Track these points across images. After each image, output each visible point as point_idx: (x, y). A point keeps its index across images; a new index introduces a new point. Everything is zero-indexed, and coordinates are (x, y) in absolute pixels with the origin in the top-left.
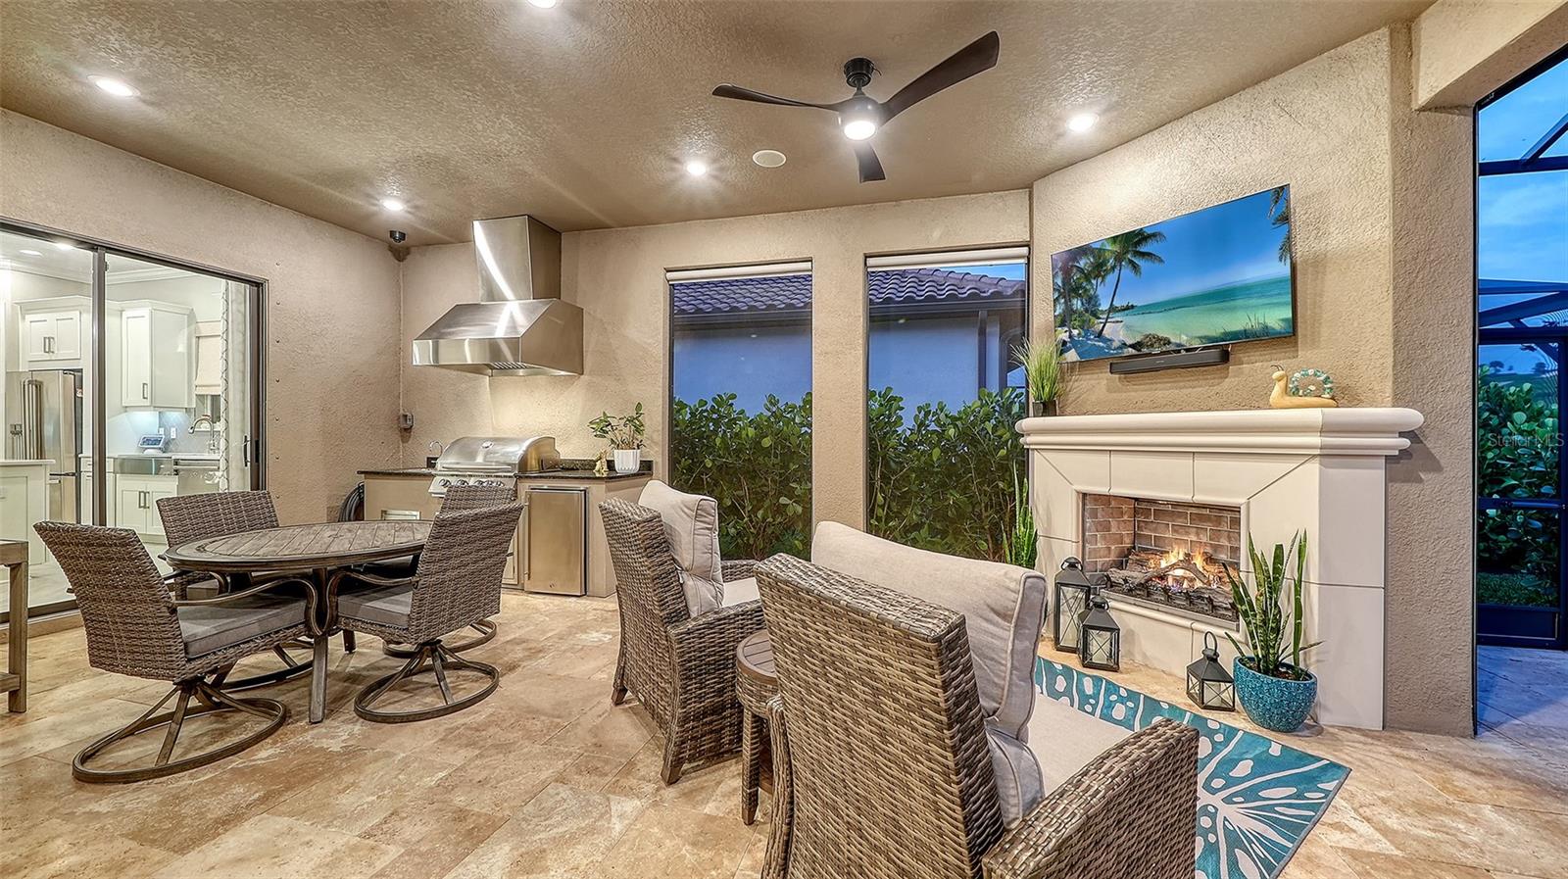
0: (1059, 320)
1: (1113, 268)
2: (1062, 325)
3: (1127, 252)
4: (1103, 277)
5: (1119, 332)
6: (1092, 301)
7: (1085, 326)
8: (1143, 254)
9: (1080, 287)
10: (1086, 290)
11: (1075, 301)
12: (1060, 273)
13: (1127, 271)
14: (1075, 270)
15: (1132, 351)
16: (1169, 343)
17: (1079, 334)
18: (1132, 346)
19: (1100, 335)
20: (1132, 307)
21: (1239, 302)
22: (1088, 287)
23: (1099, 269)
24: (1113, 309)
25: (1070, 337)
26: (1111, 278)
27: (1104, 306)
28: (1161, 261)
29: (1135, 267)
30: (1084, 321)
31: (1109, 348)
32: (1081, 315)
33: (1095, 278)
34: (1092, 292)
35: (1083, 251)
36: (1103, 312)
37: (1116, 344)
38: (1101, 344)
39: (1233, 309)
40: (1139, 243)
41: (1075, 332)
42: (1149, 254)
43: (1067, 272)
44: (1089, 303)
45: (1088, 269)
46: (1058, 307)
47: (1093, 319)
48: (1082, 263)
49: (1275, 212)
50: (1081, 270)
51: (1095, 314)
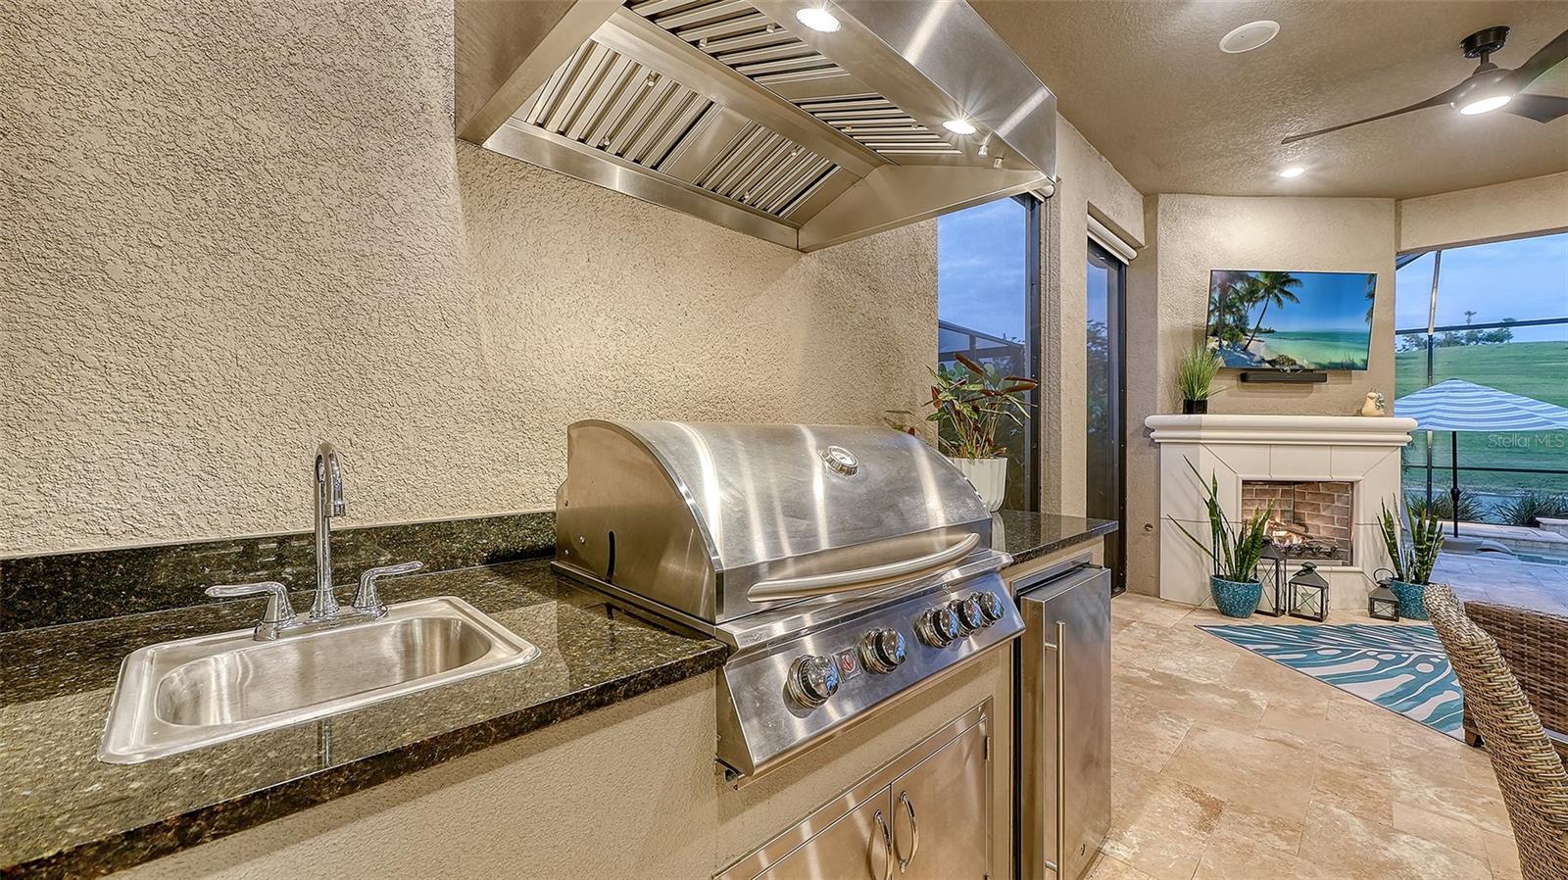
0: (1211, 330)
1: (1263, 297)
2: (1214, 334)
3: (1275, 288)
4: (1254, 302)
5: (1261, 349)
6: (1242, 320)
7: (1233, 338)
8: (1286, 293)
9: (1234, 306)
10: (1238, 310)
11: (1228, 317)
12: (1218, 289)
13: (1272, 302)
14: (1231, 289)
15: (1268, 366)
16: (1295, 364)
17: (1228, 345)
18: (1269, 362)
19: (1245, 349)
20: (1273, 332)
22: (1241, 308)
23: (1251, 295)
24: (1258, 330)
25: (1220, 346)
26: (1260, 305)
27: (1252, 326)
28: (1298, 301)
29: (1279, 301)
30: (1234, 335)
31: (1251, 360)
32: (1231, 329)
33: (1249, 301)
34: (1243, 312)
35: (1240, 275)
36: (1250, 331)
37: (1257, 358)
38: (1245, 357)
40: (1284, 284)
41: (1225, 343)
42: (1290, 294)
43: (1224, 291)
44: (1240, 321)
45: (1242, 292)
46: (1212, 318)
47: (1241, 335)
48: (1238, 286)
49: (1368, 289)
50: (1237, 292)
51: (1243, 332)
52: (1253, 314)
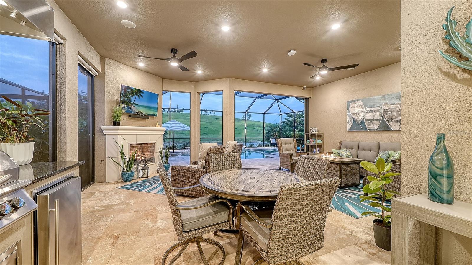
0: (121, 102)
1: (135, 95)
2: (122, 103)
3: (138, 93)
4: (133, 96)
5: (135, 109)
6: (130, 100)
7: (127, 105)
8: (140, 95)
9: (128, 96)
10: (129, 97)
11: (126, 99)
12: (123, 90)
13: (137, 97)
14: (127, 91)
15: (136, 113)
16: (142, 113)
18: (137, 112)
19: (131, 108)
20: (137, 104)
21: (152, 109)
23: (132, 94)
24: (134, 103)
25: (124, 107)
26: (134, 97)
27: (132, 102)
28: (143, 98)
29: (139, 96)
30: (128, 104)
31: (132, 112)
32: (127, 102)
33: (132, 95)
34: (130, 98)
35: (130, 88)
37: (134, 111)
38: (131, 110)
39: (151, 110)
40: (140, 92)
41: (125, 106)
43: (125, 91)
45: (130, 92)
46: (122, 98)
47: (130, 104)
48: (129, 90)
49: (157, 98)
50: (128, 92)
51: (130, 103)
52: (132, 99)
